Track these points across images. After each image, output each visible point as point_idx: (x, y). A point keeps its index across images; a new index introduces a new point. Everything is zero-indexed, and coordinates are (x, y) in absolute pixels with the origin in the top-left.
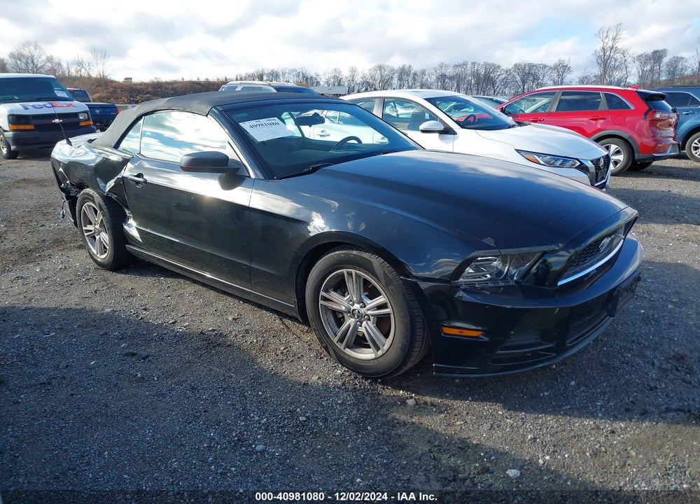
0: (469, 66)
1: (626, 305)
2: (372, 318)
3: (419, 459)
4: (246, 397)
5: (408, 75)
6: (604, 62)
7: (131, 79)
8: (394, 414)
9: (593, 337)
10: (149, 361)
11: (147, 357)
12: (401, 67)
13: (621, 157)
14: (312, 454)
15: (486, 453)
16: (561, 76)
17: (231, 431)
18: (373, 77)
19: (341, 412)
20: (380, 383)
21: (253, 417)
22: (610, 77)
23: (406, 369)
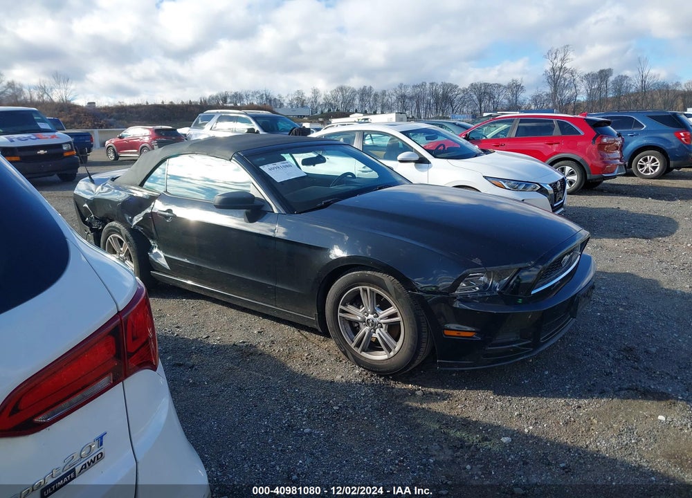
0: (428, 85)
1: (584, 308)
2: (384, 326)
3: (433, 434)
4: (286, 394)
5: (370, 96)
6: (554, 81)
7: (94, 103)
8: (407, 403)
9: (560, 335)
10: (196, 369)
11: (193, 366)
12: (362, 88)
13: (575, 178)
14: (349, 433)
15: (484, 427)
16: (515, 95)
17: (281, 420)
18: (335, 98)
19: (365, 403)
20: (392, 380)
21: (295, 409)
22: (560, 95)
23: (414, 366)
